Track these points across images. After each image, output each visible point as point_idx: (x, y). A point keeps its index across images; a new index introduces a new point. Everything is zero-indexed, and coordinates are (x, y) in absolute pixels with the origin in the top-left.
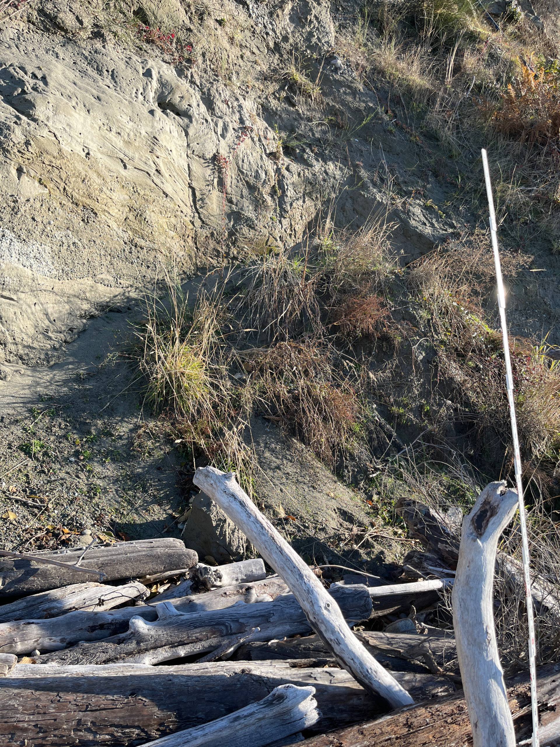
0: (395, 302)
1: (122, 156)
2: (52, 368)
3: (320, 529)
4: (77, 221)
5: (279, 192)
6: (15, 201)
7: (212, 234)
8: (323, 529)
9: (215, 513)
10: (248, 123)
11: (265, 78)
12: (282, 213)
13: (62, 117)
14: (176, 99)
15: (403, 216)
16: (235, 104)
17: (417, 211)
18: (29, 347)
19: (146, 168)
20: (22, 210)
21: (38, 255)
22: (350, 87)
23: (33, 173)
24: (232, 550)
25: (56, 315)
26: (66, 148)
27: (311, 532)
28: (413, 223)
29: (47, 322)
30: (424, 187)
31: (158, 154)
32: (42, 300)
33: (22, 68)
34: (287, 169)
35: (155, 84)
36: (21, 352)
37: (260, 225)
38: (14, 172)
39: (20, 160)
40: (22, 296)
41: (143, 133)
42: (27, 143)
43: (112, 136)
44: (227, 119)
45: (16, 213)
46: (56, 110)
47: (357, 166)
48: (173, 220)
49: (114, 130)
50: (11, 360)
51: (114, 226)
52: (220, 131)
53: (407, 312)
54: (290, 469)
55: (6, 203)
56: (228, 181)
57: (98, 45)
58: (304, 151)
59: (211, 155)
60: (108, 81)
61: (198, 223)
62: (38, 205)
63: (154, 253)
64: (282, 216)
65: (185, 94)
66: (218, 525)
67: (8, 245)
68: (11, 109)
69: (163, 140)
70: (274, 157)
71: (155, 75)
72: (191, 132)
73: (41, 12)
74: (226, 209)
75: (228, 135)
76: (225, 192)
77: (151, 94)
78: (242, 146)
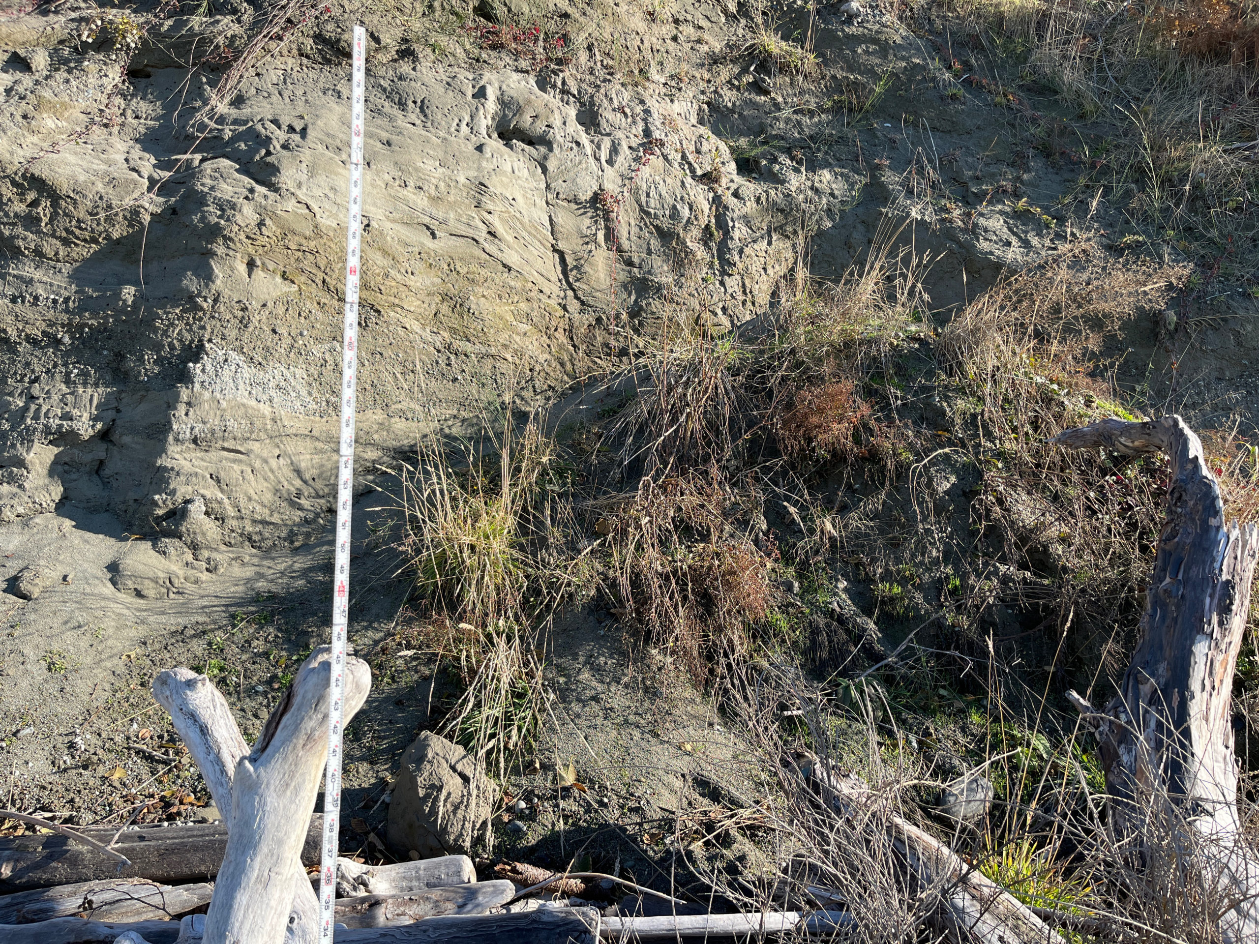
0: (906, 389)
1: (427, 220)
2: (295, 551)
3: (631, 810)
5: (718, 235)
6: (244, 309)
7: (599, 320)
8: (636, 810)
9: (426, 774)
10: (657, 135)
11: (715, 60)
12: (725, 267)
13: (321, 179)
14: (526, 121)
15: (962, 237)
16: (638, 109)
17: (996, 223)
18: (264, 523)
19: (470, 232)
20: (255, 321)
21: (283, 383)
22: (874, 41)
23: (271, 266)
24: (447, 842)
25: (315, 472)
26: (326, 221)
27: (612, 816)
28: (983, 245)
29: (298, 483)
30: (1018, 178)
31: (490, 207)
32: (290, 449)
33: (275, 122)
34: (736, 194)
35: (492, 105)
36: (249, 528)
37: (682, 294)
38: (242, 268)
39: (251, 249)
40: (255, 446)
41: (462, 179)
42: (261, 224)
43: (409, 194)
44: (619, 134)
45: (246, 326)
46: (312, 172)
47: (878, 167)
48: (523, 305)
49: (411, 184)
50: (233, 542)
51: (416, 326)
52: (604, 155)
53: (929, 404)
54: (618, 699)
55: (231, 312)
56: (623, 232)
57: (405, 67)
58: (775, 160)
59: (590, 194)
60: (413, 117)
61: (574, 306)
62: (281, 310)
63: (489, 362)
64: (724, 273)
65: (541, 110)
66: (427, 796)
67: (232, 374)
68: (247, 180)
69: (495, 185)
70: (709, 179)
71: (492, 93)
72: (551, 165)
73: (319, 38)
74: (623, 276)
75: (620, 159)
76: (620, 250)
77: (485, 122)
78: (645, 172)
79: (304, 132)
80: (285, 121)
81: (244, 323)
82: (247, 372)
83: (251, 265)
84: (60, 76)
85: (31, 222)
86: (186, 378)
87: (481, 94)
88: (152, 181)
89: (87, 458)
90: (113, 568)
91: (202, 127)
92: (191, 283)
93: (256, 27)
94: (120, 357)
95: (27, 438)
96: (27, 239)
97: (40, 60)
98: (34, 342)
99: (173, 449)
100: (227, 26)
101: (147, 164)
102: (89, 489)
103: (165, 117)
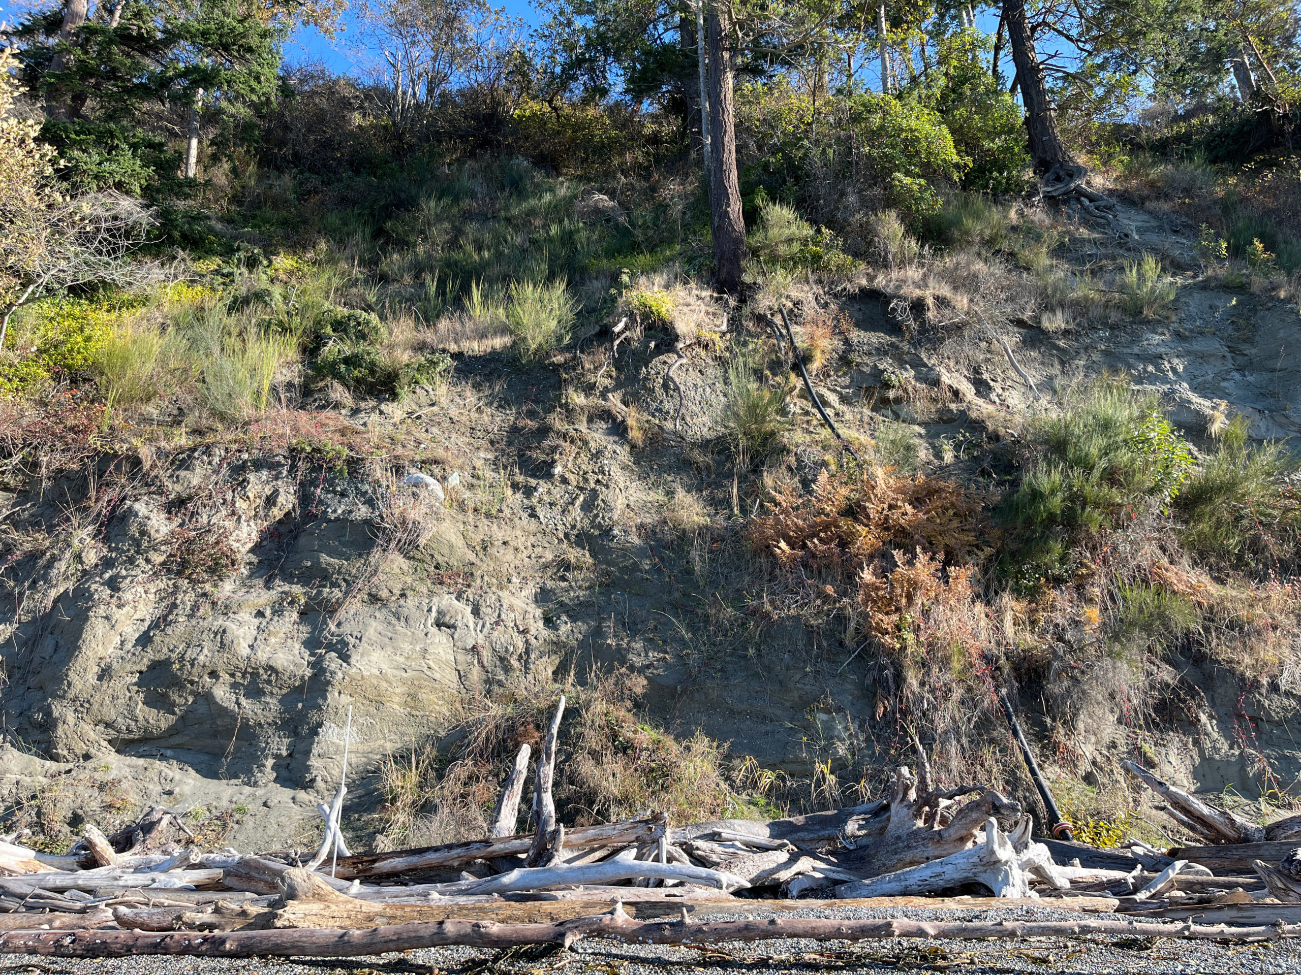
1: (404, 666)
4: (372, 710)
6: (337, 708)
7: (473, 696)
10: (503, 616)
13: (365, 658)
14: (447, 619)
19: (421, 668)
20: (340, 712)
23: (346, 692)
26: (367, 674)
31: (429, 657)
33: (351, 635)
34: (537, 637)
35: (434, 614)
37: (507, 684)
38: (337, 694)
39: (340, 687)
40: (337, 757)
41: (418, 648)
42: (344, 678)
43: (397, 658)
44: (487, 618)
46: (362, 656)
48: (441, 694)
49: (398, 653)
50: (329, 789)
51: (397, 707)
52: (478, 629)
55: (332, 710)
56: (485, 660)
57: (402, 602)
58: (559, 617)
59: (471, 646)
60: (402, 624)
61: (463, 691)
62: (349, 707)
63: (426, 718)
64: (527, 673)
65: (454, 614)
67: (332, 731)
68: (340, 661)
69: (431, 650)
70: (524, 632)
71: (434, 609)
72: (456, 636)
73: (370, 594)
74: (484, 677)
75: (485, 630)
76: (483, 666)
77: (431, 621)
78: (496, 634)
79: (360, 639)
80: (355, 634)
81: (336, 713)
82: (337, 730)
83: (340, 693)
84: (276, 618)
85: (269, 682)
86: (317, 734)
87: (430, 610)
88: (309, 663)
89: (285, 763)
90: (293, 798)
91: (326, 638)
92: (320, 701)
93: (346, 594)
94: (296, 727)
95: (266, 758)
96: (268, 689)
97: (268, 612)
98: (269, 724)
99: (312, 759)
100: (337, 593)
101: (306, 655)
102: (285, 773)
103: (313, 632)
